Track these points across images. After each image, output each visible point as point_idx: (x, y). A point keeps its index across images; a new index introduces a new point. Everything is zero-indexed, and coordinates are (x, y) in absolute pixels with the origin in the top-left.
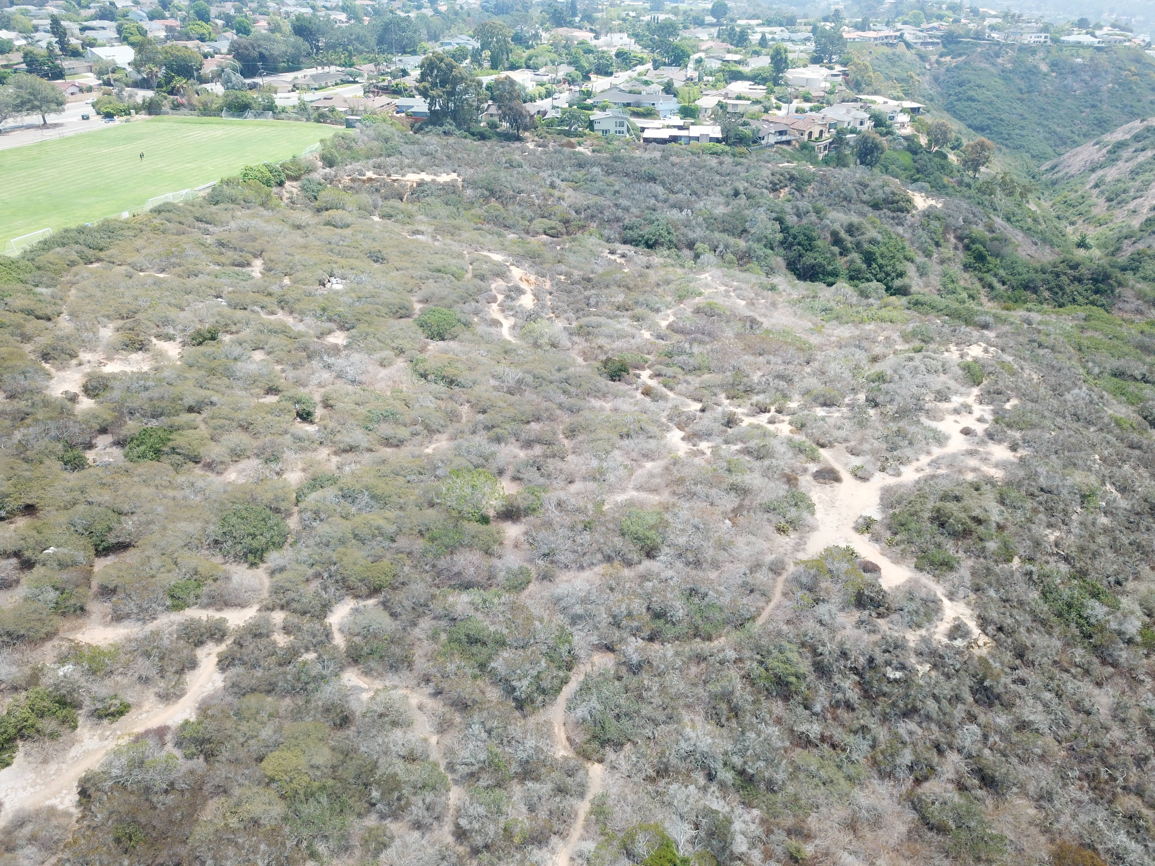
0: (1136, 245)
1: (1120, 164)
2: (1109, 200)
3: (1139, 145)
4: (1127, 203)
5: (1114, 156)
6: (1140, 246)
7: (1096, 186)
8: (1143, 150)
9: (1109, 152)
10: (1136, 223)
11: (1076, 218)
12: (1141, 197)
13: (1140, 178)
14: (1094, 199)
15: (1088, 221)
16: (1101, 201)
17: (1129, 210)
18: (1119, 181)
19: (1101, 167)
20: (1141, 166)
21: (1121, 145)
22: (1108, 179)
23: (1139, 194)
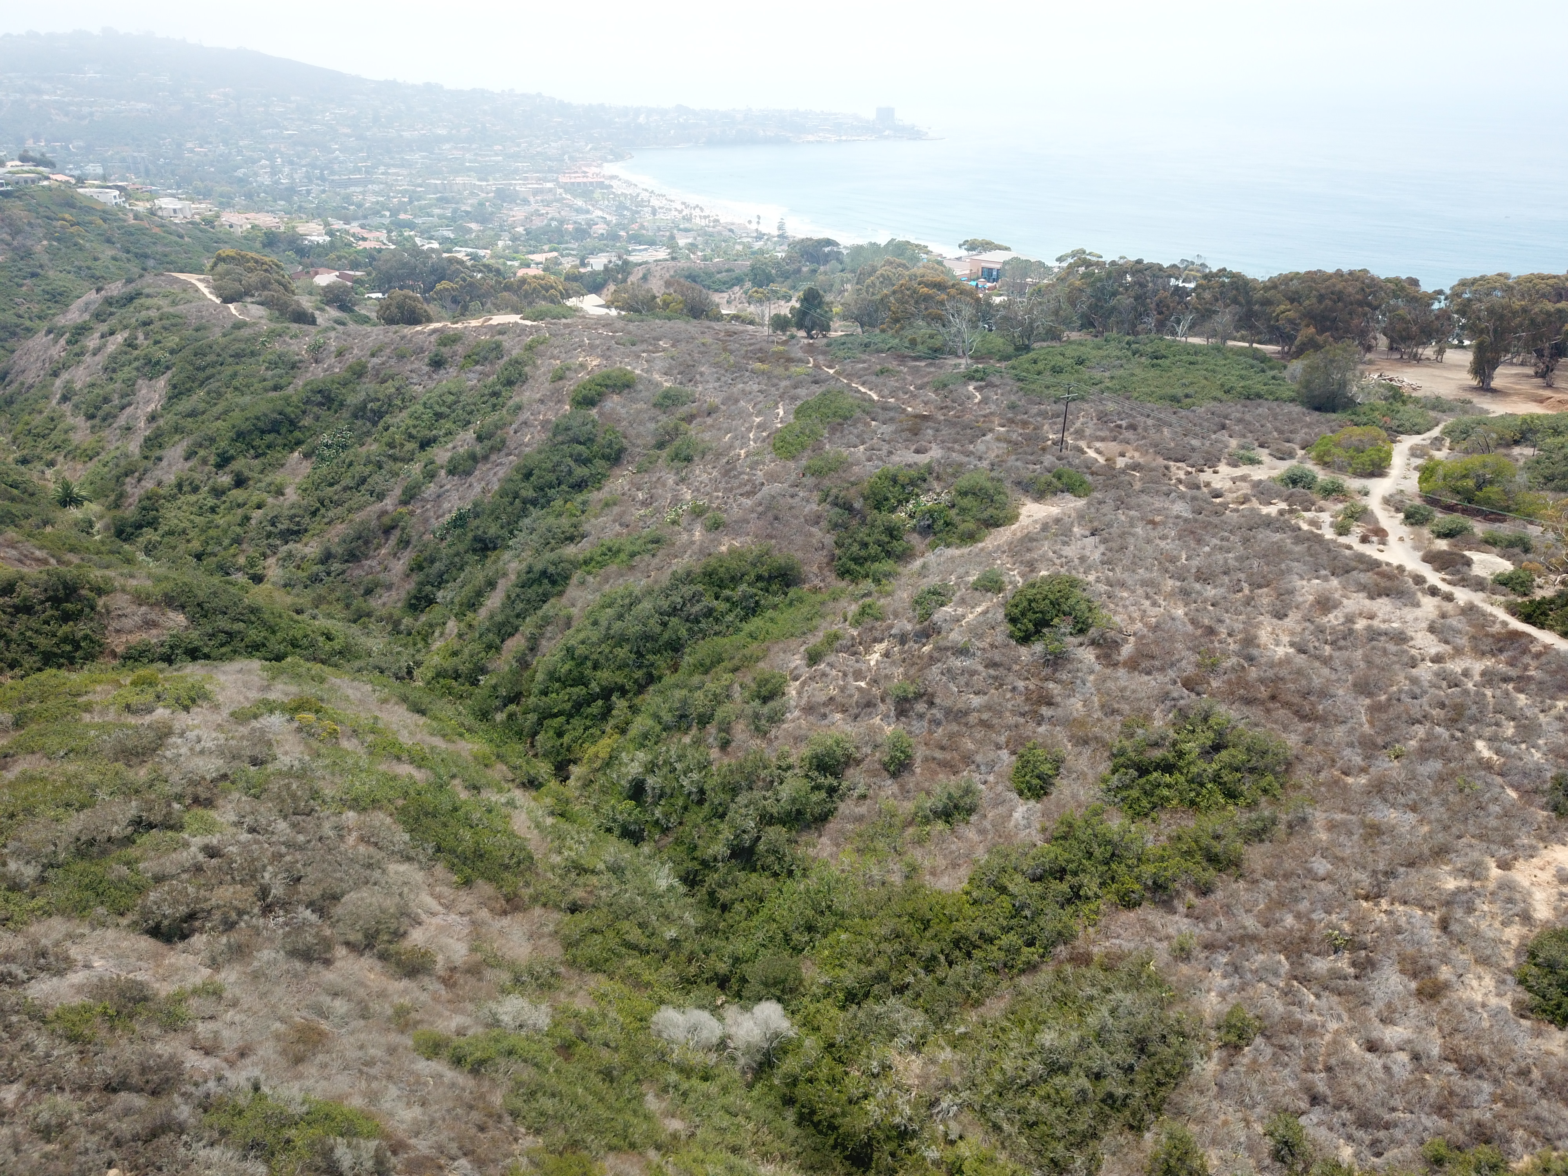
0: (143, 483)
1: (88, 358)
2: (91, 417)
3: (104, 327)
4: (115, 416)
5: (76, 348)
6: (149, 484)
7: (65, 398)
8: (112, 333)
9: (69, 342)
10: (134, 447)
11: (52, 455)
12: (130, 404)
13: (121, 375)
14: (70, 421)
15: (72, 455)
16: (80, 421)
17: (120, 428)
18: (93, 385)
19: (65, 367)
20: (113, 358)
21: (81, 330)
22: (78, 386)
23: (125, 401)
